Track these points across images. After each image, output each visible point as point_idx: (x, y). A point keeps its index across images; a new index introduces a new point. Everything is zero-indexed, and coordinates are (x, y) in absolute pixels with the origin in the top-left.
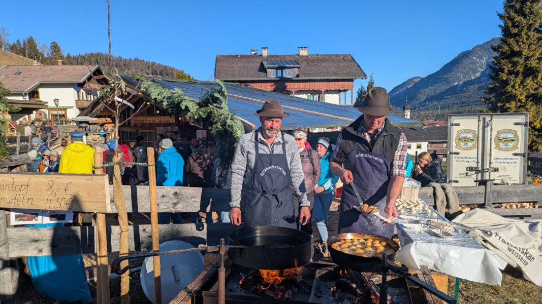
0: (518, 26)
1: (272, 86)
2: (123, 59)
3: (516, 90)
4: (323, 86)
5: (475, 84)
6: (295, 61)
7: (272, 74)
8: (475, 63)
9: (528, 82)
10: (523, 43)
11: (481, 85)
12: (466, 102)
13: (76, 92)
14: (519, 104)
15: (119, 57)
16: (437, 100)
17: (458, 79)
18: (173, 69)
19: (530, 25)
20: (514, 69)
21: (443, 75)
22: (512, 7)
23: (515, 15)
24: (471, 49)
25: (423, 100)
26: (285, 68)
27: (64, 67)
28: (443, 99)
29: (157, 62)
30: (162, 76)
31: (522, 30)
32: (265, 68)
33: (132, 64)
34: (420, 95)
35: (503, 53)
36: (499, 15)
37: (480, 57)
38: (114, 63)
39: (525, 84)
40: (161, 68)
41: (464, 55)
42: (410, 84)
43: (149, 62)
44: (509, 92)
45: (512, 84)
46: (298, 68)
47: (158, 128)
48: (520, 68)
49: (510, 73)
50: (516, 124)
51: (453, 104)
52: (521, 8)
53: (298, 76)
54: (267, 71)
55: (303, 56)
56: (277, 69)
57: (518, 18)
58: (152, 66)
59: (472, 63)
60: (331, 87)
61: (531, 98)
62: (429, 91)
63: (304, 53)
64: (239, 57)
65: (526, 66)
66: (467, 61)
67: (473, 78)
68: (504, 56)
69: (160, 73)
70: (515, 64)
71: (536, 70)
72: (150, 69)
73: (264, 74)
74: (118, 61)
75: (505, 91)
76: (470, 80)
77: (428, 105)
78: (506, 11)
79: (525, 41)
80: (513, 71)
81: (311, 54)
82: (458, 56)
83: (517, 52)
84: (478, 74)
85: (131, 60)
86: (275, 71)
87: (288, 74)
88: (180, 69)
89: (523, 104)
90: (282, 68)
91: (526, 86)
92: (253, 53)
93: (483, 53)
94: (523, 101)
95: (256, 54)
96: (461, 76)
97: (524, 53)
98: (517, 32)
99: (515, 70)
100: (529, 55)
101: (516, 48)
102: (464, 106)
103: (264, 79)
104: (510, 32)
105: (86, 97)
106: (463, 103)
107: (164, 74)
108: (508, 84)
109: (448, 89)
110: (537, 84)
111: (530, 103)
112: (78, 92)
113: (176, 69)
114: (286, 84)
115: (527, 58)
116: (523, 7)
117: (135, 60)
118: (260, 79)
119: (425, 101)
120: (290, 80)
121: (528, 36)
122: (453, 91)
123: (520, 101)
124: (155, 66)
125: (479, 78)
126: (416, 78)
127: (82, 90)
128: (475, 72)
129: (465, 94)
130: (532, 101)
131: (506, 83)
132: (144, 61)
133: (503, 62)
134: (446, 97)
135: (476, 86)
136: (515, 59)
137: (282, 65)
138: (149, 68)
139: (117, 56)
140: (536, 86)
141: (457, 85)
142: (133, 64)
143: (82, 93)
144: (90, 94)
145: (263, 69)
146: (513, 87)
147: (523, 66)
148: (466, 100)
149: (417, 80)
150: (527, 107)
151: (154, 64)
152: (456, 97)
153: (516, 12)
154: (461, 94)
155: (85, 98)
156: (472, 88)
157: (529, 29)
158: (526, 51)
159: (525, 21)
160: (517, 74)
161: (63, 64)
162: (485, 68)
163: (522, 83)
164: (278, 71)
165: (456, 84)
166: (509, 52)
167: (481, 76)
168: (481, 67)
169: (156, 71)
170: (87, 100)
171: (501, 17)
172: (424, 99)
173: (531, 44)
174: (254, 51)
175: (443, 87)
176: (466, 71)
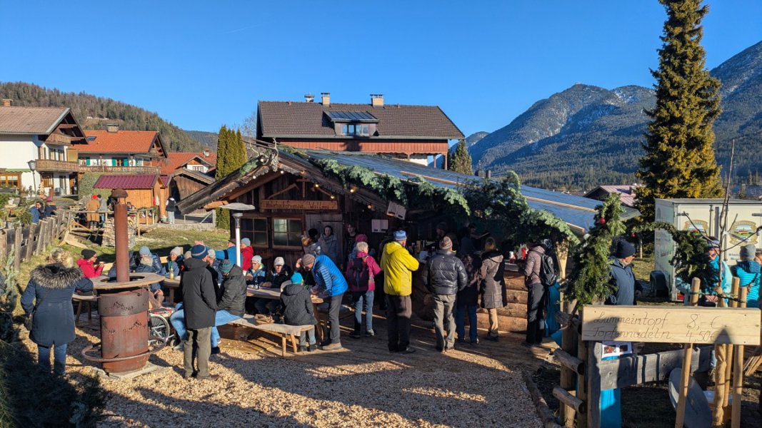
0: (677, 87)
1: (341, 146)
2: (60, 93)
3: (679, 164)
4: (408, 148)
5: (554, 142)
6: (368, 113)
7: (341, 130)
8: (553, 116)
9: (692, 154)
10: (684, 107)
11: (561, 144)
12: (544, 166)
13: (36, 148)
14: (682, 181)
15: (55, 89)
16: (508, 164)
17: (533, 136)
18: (141, 110)
19: (692, 87)
20: (675, 138)
21: (514, 129)
22: (669, 63)
23: (672, 73)
24: (547, 97)
25: (490, 163)
26: (359, 122)
27: (13, 109)
28: (516, 162)
29: (116, 99)
30: (124, 119)
31: (683, 92)
32: (333, 122)
33: (75, 101)
34: (486, 157)
35: (660, 119)
36: (651, 71)
37: (559, 109)
38: (47, 98)
39: (689, 157)
40: (122, 109)
41: (539, 105)
42: (473, 141)
43: (103, 99)
44: (671, 166)
45: (675, 157)
46: (377, 123)
47: (308, 217)
48: (682, 138)
49: (672, 143)
50: (755, 215)
51: (527, 168)
52: (681, 66)
53: (376, 134)
54: (336, 127)
55: (377, 107)
56: (349, 123)
57: (677, 78)
58: (108, 106)
59: (550, 116)
60: (419, 149)
61: (695, 174)
62: (497, 151)
63: (378, 102)
64: (290, 104)
65: (688, 135)
66: (544, 112)
67: (552, 135)
68: (662, 122)
69: (121, 115)
70: (676, 133)
71: (701, 141)
72: (105, 109)
73: (331, 130)
74: (52, 97)
75: (666, 165)
76: (547, 138)
77: (497, 169)
78: (662, 68)
79: (686, 105)
80: (675, 141)
81: (387, 104)
82: (533, 106)
83: (678, 118)
84: (557, 131)
85: (73, 94)
86: (345, 126)
87: (361, 130)
88: (152, 111)
89: (687, 182)
90: (355, 123)
91: (690, 159)
92: (309, 100)
93: (563, 103)
94: (687, 177)
95: (312, 101)
96: (537, 132)
97: (686, 121)
98: (676, 94)
99: (677, 140)
100: (691, 123)
101: (677, 114)
102: (541, 172)
103: (332, 137)
104: (669, 94)
105: (50, 155)
106: (540, 167)
107: (126, 117)
108: (670, 157)
109: (522, 149)
110: (700, 156)
111: (696, 180)
112: (39, 147)
113: (145, 109)
114: (361, 144)
115: (689, 127)
116: (683, 65)
117: (80, 94)
118: (327, 136)
119: (492, 164)
120: (367, 140)
121: (689, 99)
122: (527, 151)
123: (683, 177)
124: (112, 105)
125: (558, 135)
126: (481, 133)
127: (44, 145)
128: (553, 127)
129: (543, 156)
130: (697, 177)
131: (667, 155)
132: (94, 97)
133: (663, 129)
134: (518, 159)
135: (556, 145)
136: (676, 127)
137: (354, 119)
138: (102, 107)
139: (52, 89)
140: (699, 160)
141: (533, 144)
142: (77, 101)
143: (45, 149)
144: (55, 151)
145: (328, 122)
146: (675, 160)
147: (685, 135)
148: (544, 163)
149: (482, 136)
150: (691, 184)
151: (110, 101)
152: (531, 159)
153: (674, 69)
154: (537, 156)
155: (47, 158)
156: (551, 148)
157: (690, 91)
158: (688, 117)
159: (685, 82)
160: (679, 145)
161: (11, 105)
162: (565, 123)
163: (686, 155)
164: (350, 126)
165: (531, 142)
166: (669, 118)
167: (560, 133)
168: (560, 122)
169: (113, 112)
170: (50, 160)
171: (656, 74)
172: (492, 161)
173: (693, 109)
174: (309, 97)
175: (515, 146)
176: (543, 127)
